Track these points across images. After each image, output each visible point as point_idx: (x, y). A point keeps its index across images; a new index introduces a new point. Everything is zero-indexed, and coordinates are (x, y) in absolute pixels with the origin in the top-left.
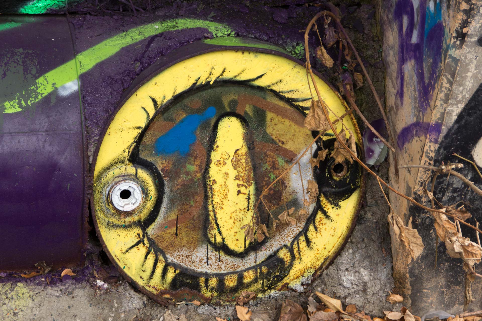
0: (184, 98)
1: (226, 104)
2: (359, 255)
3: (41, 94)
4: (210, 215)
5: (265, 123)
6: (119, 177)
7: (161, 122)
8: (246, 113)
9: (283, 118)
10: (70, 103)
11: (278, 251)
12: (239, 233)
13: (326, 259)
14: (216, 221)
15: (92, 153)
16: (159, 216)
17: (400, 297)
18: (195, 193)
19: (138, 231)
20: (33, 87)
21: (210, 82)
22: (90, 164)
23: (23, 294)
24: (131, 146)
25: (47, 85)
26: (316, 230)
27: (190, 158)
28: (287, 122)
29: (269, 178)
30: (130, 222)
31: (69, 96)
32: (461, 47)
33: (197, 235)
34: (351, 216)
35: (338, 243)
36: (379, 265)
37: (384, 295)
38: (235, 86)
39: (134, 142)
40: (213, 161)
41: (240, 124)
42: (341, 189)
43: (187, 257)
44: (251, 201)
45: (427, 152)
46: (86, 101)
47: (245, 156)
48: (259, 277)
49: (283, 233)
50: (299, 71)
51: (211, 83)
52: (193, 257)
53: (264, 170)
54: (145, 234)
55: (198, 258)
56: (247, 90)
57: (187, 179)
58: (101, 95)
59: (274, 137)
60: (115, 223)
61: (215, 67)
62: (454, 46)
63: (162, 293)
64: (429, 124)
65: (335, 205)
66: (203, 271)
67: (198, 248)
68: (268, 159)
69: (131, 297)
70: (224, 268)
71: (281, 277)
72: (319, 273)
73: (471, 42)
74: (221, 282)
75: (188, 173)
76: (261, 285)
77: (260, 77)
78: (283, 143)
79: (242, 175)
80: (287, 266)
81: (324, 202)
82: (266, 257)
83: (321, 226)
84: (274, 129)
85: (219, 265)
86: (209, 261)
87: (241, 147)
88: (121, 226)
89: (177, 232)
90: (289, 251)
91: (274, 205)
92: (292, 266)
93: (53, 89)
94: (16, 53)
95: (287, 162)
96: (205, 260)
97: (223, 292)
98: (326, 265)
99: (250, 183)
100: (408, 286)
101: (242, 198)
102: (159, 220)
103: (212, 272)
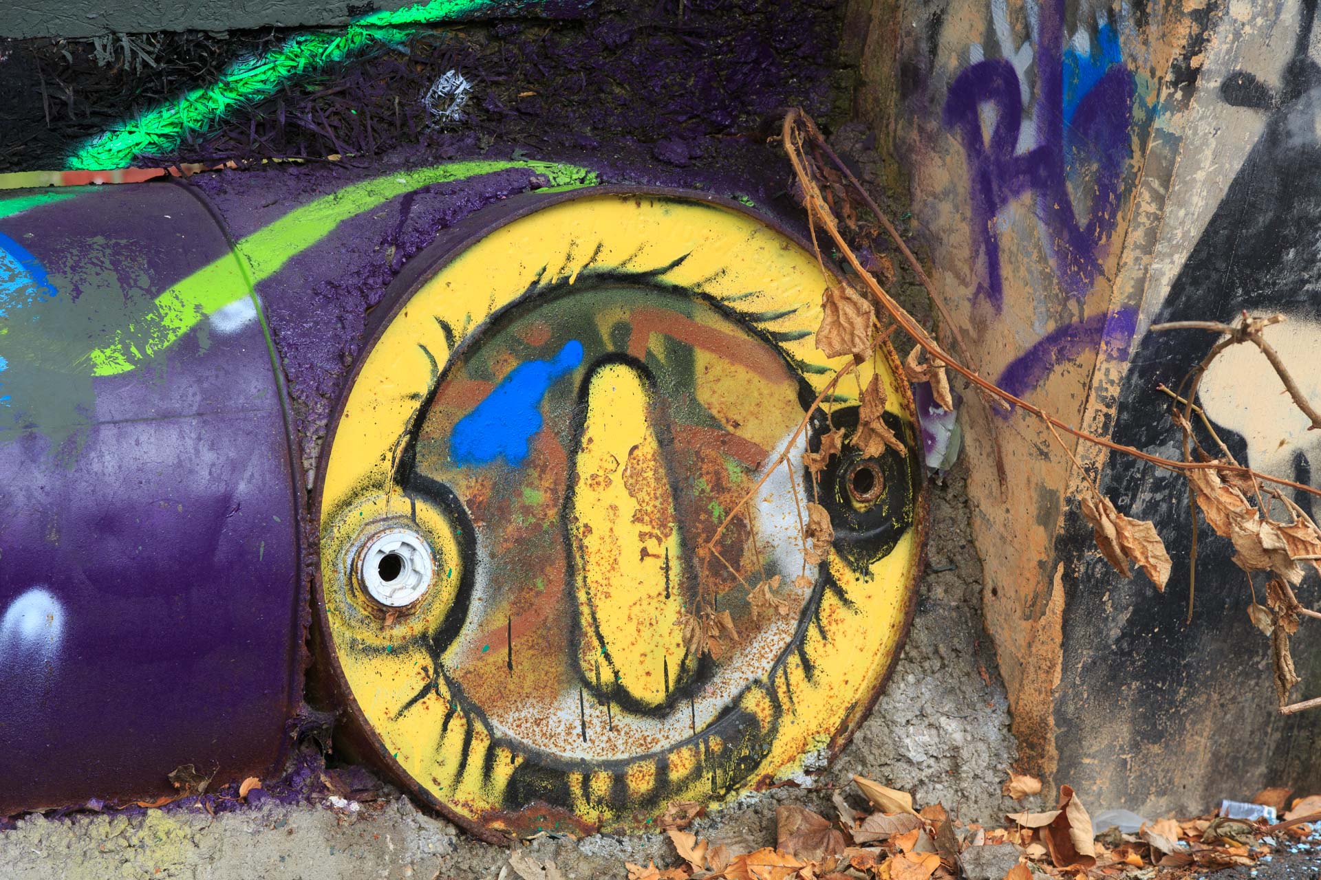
0: (511, 321)
1: (605, 332)
2: (929, 687)
3: (174, 330)
4: (582, 614)
5: (692, 378)
6: (373, 522)
7: (462, 381)
8: (649, 354)
9: (733, 364)
10: (245, 347)
11: (741, 696)
12: (650, 656)
13: (852, 709)
14: (597, 627)
15: (313, 461)
16: (468, 621)
17: (1032, 780)
18: (546, 560)
19: (421, 659)
20: (151, 315)
21: (568, 278)
22: (309, 492)
23: (168, 833)
24: (398, 444)
25: (182, 309)
26: (824, 638)
27: (530, 471)
28: (742, 373)
29: (710, 513)
30: (404, 638)
31: (238, 331)
32: (1186, 106)
33: (556, 666)
34: (899, 598)
35: (874, 666)
36: (978, 706)
37: (997, 780)
38: (624, 288)
39: (406, 433)
40: (583, 477)
41: (637, 381)
42: (872, 533)
43: (537, 722)
44: (672, 574)
45: (1100, 388)
46: (284, 338)
47: (653, 463)
48: (703, 764)
49: (749, 649)
50: (763, 245)
51: (571, 281)
52: (551, 722)
53: (697, 494)
54: (439, 667)
55: (563, 723)
56: (650, 297)
57: (526, 524)
58: (316, 323)
59: (714, 412)
60: (368, 642)
61: (578, 242)
62: (1170, 106)
63: (487, 818)
64: (1105, 315)
65: (861, 573)
66: (574, 756)
67: (559, 698)
68: (705, 466)
69: (420, 828)
70: (622, 748)
71: (754, 760)
72: (841, 741)
73: (1207, 90)
74: (619, 781)
75: (527, 510)
76: (709, 785)
77: (678, 263)
78: (736, 425)
79: (649, 509)
80: (764, 731)
81: (836, 567)
82: (715, 713)
83: (834, 627)
84: (714, 392)
85: (609, 740)
86: (587, 730)
87: (642, 441)
88: (384, 649)
89: (510, 659)
90: (767, 694)
91: (724, 580)
92: (777, 732)
93: (199, 318)
94: (90, 245)
95: (748, 471)
96: (579, 730)
97: (626, 808)
98: (856, 719)
99: (668, 530)
100: (1052, 750)
101: (653, 565)
102: (469, 631)
103: (596, 758)
